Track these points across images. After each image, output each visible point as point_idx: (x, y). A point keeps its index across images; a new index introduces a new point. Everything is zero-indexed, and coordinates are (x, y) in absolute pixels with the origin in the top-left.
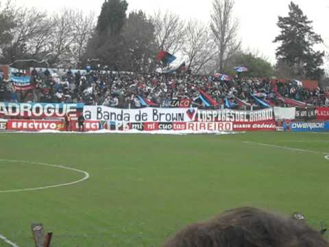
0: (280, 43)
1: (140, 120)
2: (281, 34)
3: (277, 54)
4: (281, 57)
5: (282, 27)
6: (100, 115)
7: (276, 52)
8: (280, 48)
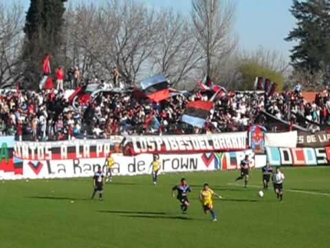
0: (297, 42)
1: (134, 170)
2: (297, 27)
3: (293, 58)
4: (299, 60)
5: (298, 17)
6: (77, 169)
7: (291, 54)
8: (296, 48)
